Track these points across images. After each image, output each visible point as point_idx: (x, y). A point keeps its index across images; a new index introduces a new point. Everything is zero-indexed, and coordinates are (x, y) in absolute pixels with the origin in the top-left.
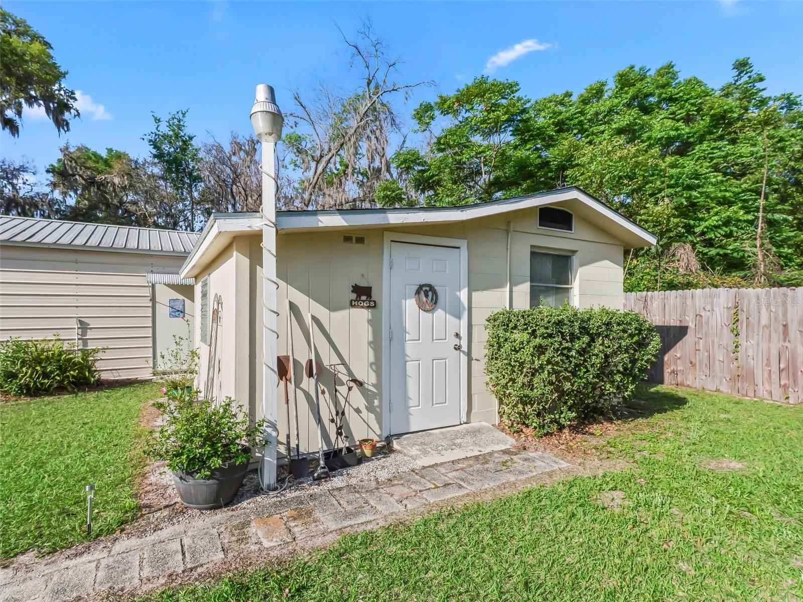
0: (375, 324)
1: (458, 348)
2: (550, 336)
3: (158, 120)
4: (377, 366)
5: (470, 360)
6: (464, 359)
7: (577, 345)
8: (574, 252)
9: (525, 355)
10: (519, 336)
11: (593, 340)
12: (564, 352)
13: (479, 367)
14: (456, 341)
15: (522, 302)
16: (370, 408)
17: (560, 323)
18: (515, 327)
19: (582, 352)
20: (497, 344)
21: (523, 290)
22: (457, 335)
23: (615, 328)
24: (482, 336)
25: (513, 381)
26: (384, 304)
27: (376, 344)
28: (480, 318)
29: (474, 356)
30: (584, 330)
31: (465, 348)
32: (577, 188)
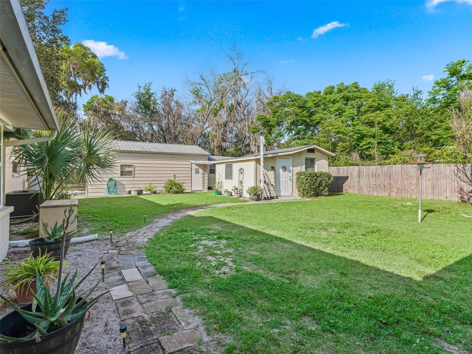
0: (275, 174)
1: (290, 179)
2: (309, 176)
3: (140, 87)
4: (275, 182)
5: (292, 182)
6: (291, 182)
7: (314, 178)
8: (316, 158)
9: (304, 180)
10: (303, 177)
11: (317, 178)
12: (311, 180)
13: (294, 184)
14: (290, 178)
15: (303, 170)
16: (274, 190)
17: (311, 174)
18: (302, 175)
19: (315, 180)
20: (298, 179)
21: (304, 167)
22: (290, 177)
23: (322, 175)
24: (295, 177)
25: (302, 186)
26: (277, 170)
27: (275, 178)
28: (295, 173)
29: (293, 181)
30: (316, 176)
31: (291, 179)
32: (315, 145)
